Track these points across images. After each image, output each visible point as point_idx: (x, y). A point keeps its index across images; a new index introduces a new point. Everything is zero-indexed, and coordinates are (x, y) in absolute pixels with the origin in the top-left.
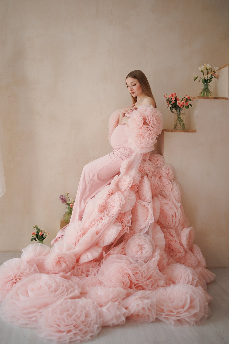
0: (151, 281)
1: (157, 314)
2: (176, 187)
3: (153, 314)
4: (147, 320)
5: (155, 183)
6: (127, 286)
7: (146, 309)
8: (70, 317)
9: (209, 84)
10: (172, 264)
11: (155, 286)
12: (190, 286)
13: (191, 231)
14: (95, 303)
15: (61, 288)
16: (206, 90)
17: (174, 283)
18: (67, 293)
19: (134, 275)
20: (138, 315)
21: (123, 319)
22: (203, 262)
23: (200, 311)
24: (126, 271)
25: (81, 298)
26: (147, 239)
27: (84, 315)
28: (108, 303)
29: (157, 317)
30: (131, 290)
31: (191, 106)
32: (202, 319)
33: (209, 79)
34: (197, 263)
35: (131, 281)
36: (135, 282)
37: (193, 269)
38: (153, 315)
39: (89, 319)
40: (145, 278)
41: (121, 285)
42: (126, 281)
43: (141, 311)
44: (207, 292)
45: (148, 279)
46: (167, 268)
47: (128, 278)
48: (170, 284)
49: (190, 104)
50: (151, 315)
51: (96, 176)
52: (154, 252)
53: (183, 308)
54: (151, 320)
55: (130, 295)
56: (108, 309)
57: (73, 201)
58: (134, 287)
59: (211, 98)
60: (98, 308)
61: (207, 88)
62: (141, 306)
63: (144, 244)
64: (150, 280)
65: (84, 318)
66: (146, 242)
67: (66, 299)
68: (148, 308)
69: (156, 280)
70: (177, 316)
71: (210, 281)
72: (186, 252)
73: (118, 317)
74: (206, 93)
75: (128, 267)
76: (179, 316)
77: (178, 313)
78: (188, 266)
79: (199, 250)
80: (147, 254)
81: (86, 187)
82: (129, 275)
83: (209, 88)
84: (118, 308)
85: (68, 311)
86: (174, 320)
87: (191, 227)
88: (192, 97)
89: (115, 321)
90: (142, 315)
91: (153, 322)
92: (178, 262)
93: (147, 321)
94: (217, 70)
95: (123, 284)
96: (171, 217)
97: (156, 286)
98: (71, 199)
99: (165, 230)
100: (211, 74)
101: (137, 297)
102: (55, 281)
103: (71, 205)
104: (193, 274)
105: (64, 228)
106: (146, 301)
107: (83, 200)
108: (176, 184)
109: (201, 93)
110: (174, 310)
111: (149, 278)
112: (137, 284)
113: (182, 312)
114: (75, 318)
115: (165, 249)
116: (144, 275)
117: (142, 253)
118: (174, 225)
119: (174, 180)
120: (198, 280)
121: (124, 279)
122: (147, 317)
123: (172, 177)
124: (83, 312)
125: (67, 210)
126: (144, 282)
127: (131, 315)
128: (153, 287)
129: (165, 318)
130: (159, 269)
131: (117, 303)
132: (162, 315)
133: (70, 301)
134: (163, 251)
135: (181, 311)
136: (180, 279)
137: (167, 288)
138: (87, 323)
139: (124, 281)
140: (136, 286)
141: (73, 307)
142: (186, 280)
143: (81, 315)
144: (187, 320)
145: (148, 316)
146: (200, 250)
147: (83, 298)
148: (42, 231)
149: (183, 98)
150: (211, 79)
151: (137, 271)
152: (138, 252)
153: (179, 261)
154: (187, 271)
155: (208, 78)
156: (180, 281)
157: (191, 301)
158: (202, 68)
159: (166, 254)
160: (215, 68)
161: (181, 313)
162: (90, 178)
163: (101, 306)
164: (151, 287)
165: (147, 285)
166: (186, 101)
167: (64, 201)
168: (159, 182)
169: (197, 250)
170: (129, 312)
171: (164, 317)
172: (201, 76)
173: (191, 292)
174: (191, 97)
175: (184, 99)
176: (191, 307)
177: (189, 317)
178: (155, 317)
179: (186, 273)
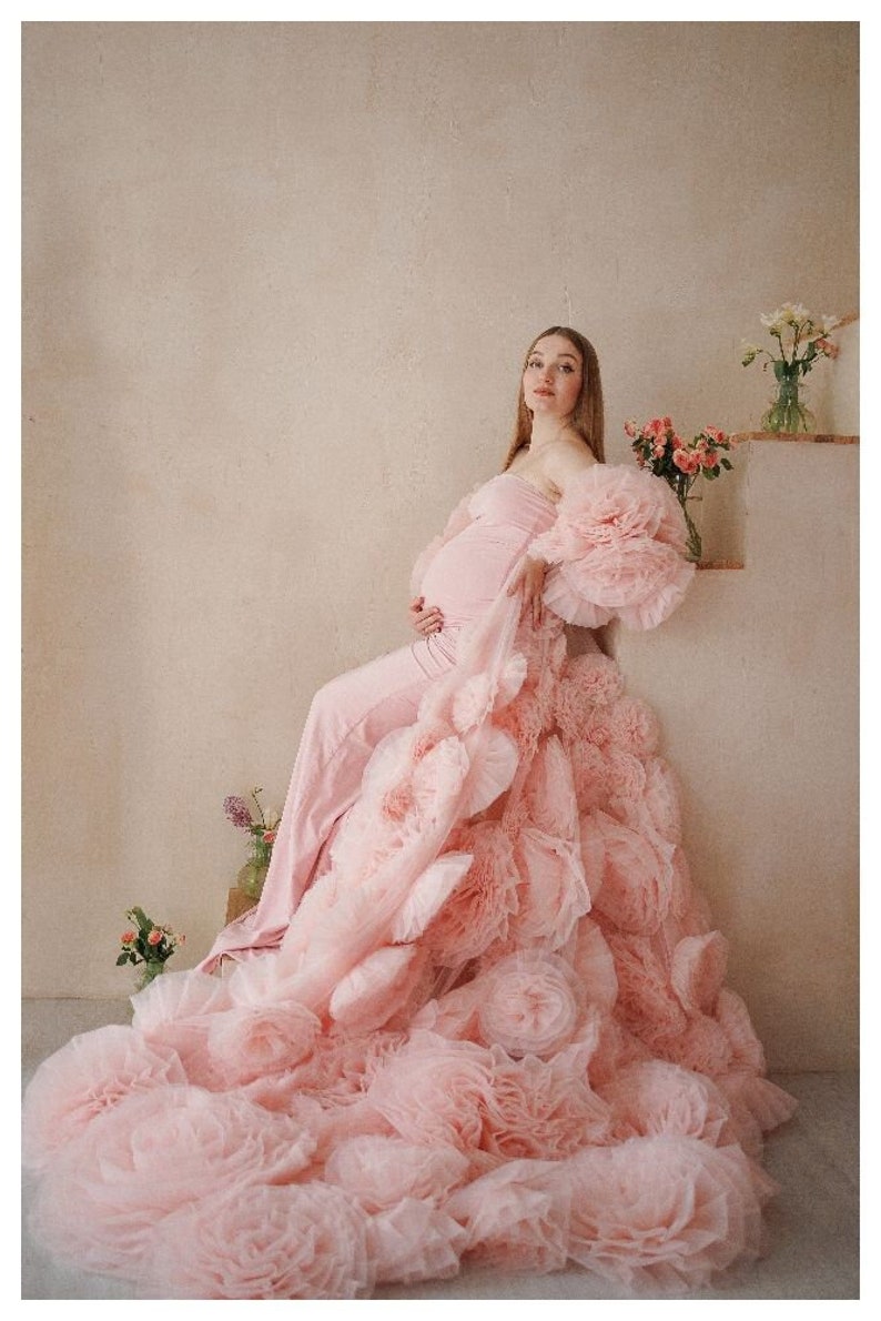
0: (561, 1125)
1: (572, 1246)
2: (660, 783)
3: (559, 1243)
4: (536, 1264)
5: (586, 765)
6: (469, 1139)
7: (534, 1223)
8: (260, 1248)
9: (801, 379)
10: (634, 1062)
11: (570, 1142)
12: (697, 1144)
13: (710, 946)
14: (356, 1202)
15: (247, 1144)
16: (789, 405)
17: (642, 1132)
18: (266, 1162)
19: (500, 1101)
20: (504, 1245)
21: (452, 1259)
22: (755, 1055)
23: (731, 1236)
24: (473, 1087)
25: (308, 1182)
26: (559, 974)
27: (311, 1244)
28: (400, 1200)
29: (572, 1256)
30: (484, 1154)
31: (728, 467)
32: (735, 1265)
33: (803, 361)
34: (729, 1054)
35: (486, 1122)
36: (500, 1124)
37: (714, 1081)
38: (558, 1247)
39: (330, 1260)
40: (540, 1113)
41: (448, 1134)
42: (468, 1121)
43: (516, 1231)
44: (764, 1166)
45: (550, 1119)
46: (617, 1078)
47: (476, 1111)
48: (625, 1136)
49: (724, 461)
50: (550, 1248)
51: (361, 730)
52: (580, 1022)
53: (667, 1224)
54: (551, 1264)
55: (480, 1175)
56: (396, 1224)
57: (274, 820)
58: (495, 1145)
59: (807, 438)
60: (364, 1219)
61: (795, 398)
62: (516, 1215)
63: (546, 992)
64: (556, 1121)
65: (312, 1254)
66: (555, 985)
67: (256, 1183)
68: (541, 1222)
69: (579, 1123)
70: (646, 1255)
71: (776, 1124)
72: (689, 1019)
73: (432, 1253)
74: (786, 414)
75: (482, 1071)
76: (652, 1255)
77: (649, 1240)
78: (695, 1069)
79: (743, 1011)
80: (557, 1031)
81: (322, 771)
82: (482, 1099)
83: (801, 398)
84: (434, 1223)
85: (255, 1226)
86: (632, 1269)
87: (714, 933)
88: (730, 434)
89: (421, 1267)
90: (519, 1245)
91: (555, 1272)
92: (660, 1055)
93: (534, 1269)
94: (834, 328)
95: (455, 1131)
96: (638, 894)
97: (575, 1141)
98: (267, 812)
99: (617, 939)
100: (810, 344)
101: (506, 1180)
102: (233, 1118)
103: (266, 833)
104: (711, 1099)
105: (239, 919)
106: (537, 1198)
107: (309, 818)
108: (663, 771)
109: (770, 417)
110: (634, 1233)
111: (555, 1115)
112: (508, 1132)
113: (662, 1239)
114: (279, 1252)
115: (614, 1010)
116: (538, 1104)
117: (536, 1024)
118: (650, 923)
119: (657, 753)
120: (726, 1119)
121: (461, 1113)
122: (534, 1255)
123: (650, 744)
124: (311, 1232)
125: (253, 853)
126: (534, 1130)
127: (481, 1245)
128: (567, 1146)
129: (602, 1259)
130: (590, 1083)
131: (430, 1202)
132: (589, 1247)
133: (265, 1190)
134: (609, 1018)
135: (662, 1235)
136: (662, 1118)
137: (613, 1150)
138: (323, 1275)
139: (461, 1121)
140: (502, 1141)
141: (274, 1213)
142: (683, 1121)
143: (301, 1244)
144: (681, 1266)
145: (541, 1250)
146: (746, 1011)
147: (313, 1181)
148: (158, 929)
149: (696, 439)
150: (808, 360)
151: (513, 1089)
152: (523, 1017)
153: (664, 1051)
154: (689, 1086)
155: (798, 358)
156: (663, 1122)
157: (700, 1201)
158: (776, 319)
159: (619, 1028)
160: (824, 317)
161: (659, 1244)
162: (336, 736)
163: (373, 1211)
164: (558, 1147)
165: (543, 1140)
166: (708, 451)
167: (241, 817)
168: (599, 763)
169: (735, 1011)
170: (474, 1234)
171: (598, 1255)
172: (773, 351)
173: (700, 1166)
174: (726, 434)
175: (699, 442)
176: (699, 1221)
177: (687, 1259)
178: (564, 1255)
179: (684, 1096)
